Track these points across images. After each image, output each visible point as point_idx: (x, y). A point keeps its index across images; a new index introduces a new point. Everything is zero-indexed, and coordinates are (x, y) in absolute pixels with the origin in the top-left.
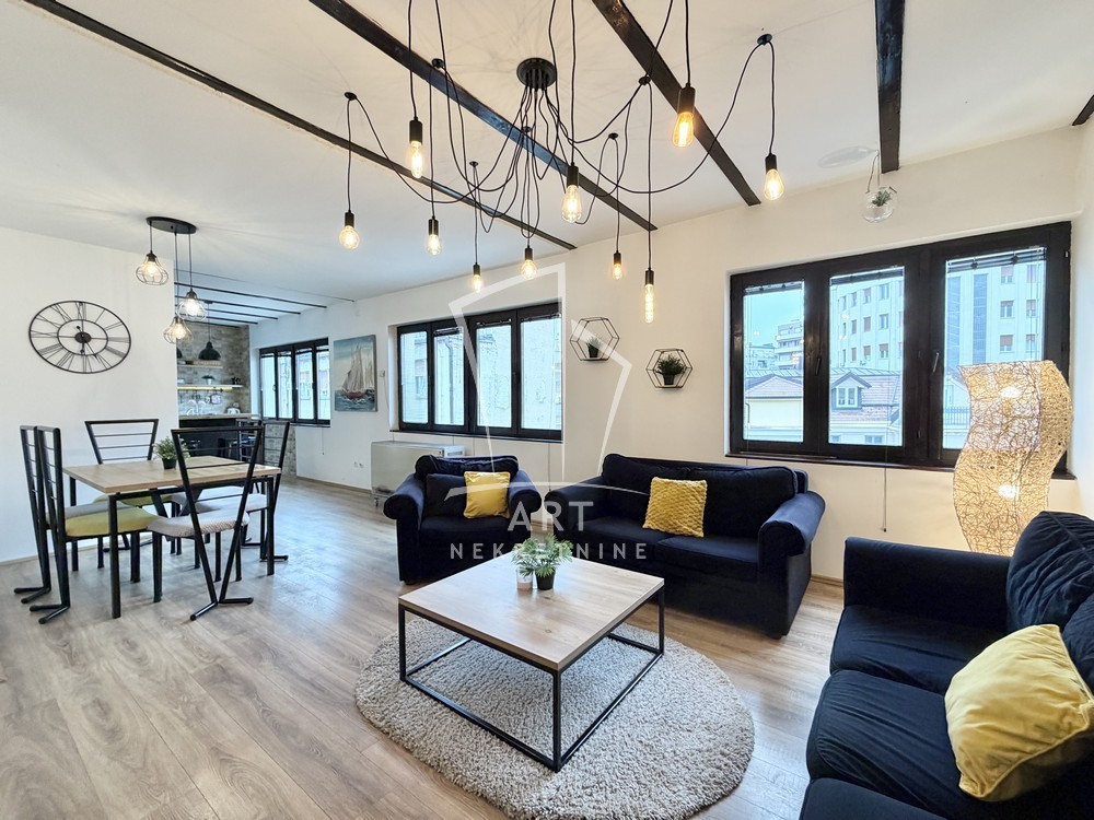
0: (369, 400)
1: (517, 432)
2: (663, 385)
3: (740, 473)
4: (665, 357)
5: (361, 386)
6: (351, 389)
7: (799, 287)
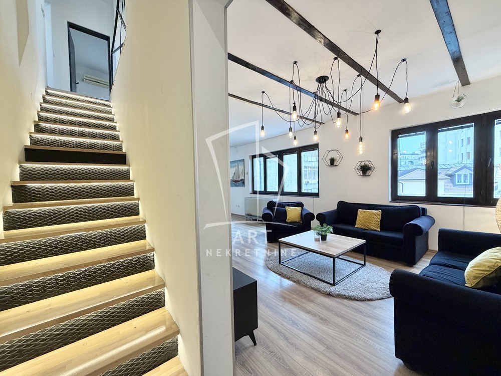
0: (243, 182)
1: (299, 193)
2: (362, 174)
3: (396, 208)
4: (362, 164)
5: (239, 177)
6: (235, 179)
7: (424, 134)
